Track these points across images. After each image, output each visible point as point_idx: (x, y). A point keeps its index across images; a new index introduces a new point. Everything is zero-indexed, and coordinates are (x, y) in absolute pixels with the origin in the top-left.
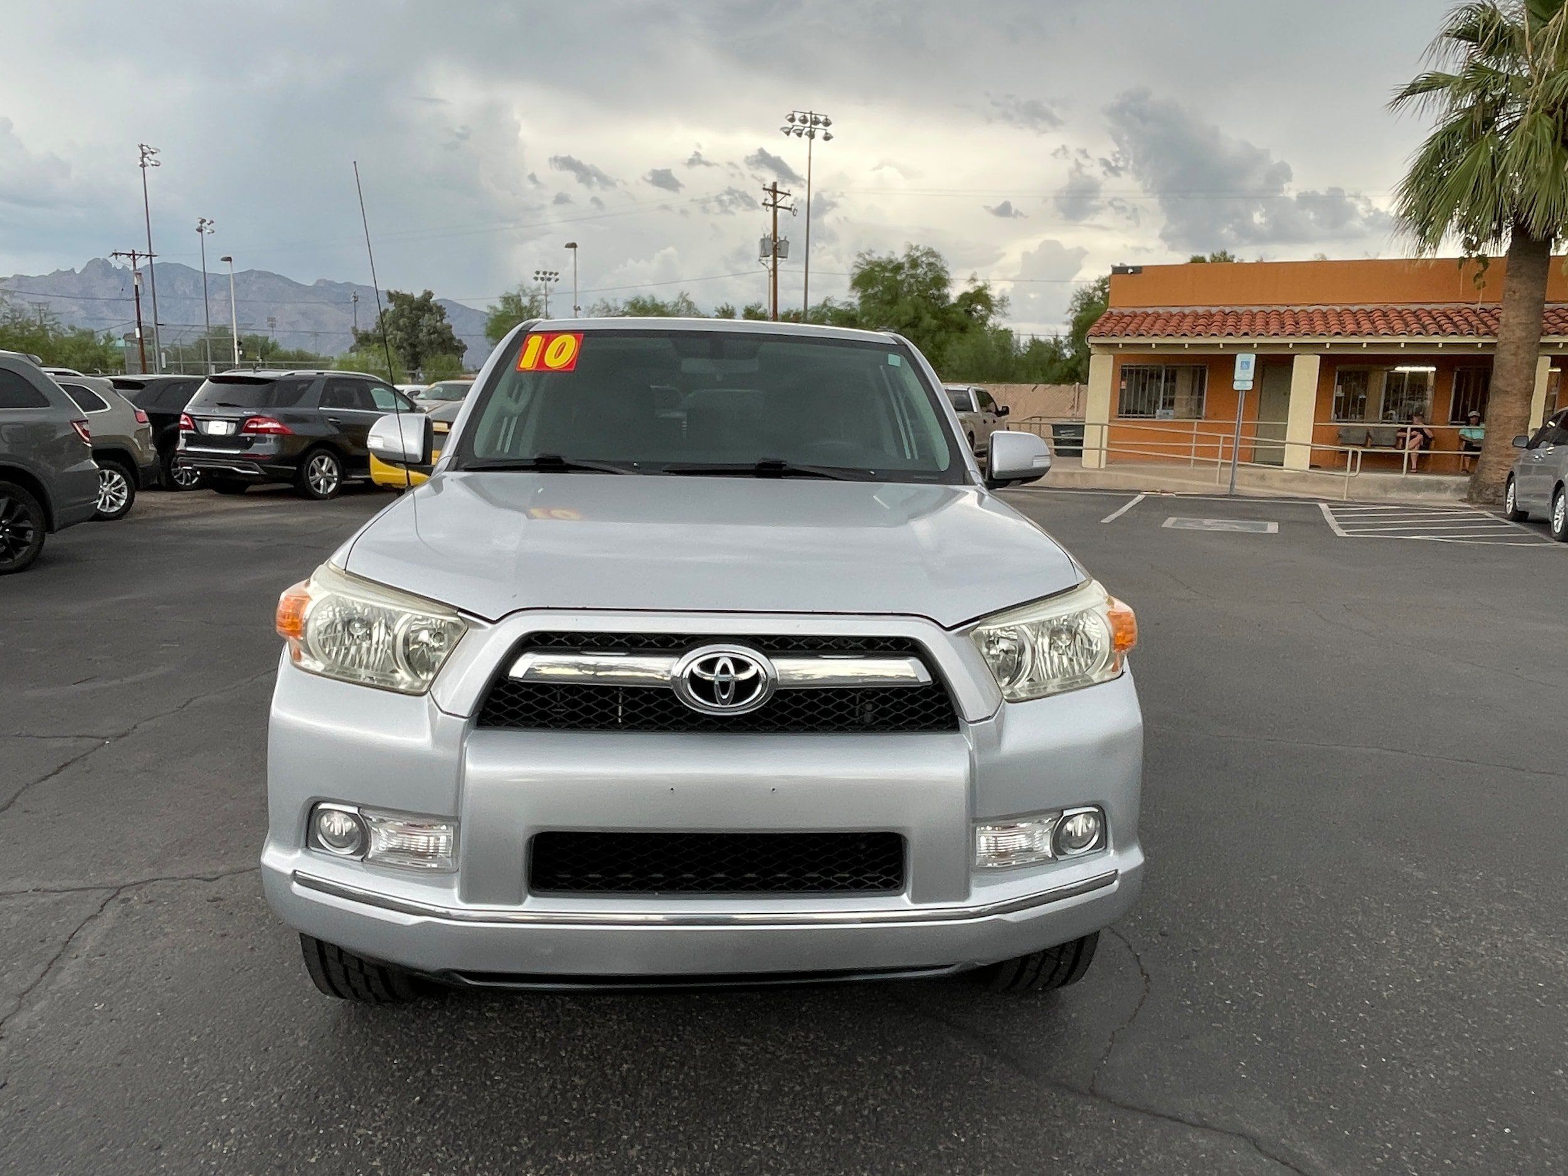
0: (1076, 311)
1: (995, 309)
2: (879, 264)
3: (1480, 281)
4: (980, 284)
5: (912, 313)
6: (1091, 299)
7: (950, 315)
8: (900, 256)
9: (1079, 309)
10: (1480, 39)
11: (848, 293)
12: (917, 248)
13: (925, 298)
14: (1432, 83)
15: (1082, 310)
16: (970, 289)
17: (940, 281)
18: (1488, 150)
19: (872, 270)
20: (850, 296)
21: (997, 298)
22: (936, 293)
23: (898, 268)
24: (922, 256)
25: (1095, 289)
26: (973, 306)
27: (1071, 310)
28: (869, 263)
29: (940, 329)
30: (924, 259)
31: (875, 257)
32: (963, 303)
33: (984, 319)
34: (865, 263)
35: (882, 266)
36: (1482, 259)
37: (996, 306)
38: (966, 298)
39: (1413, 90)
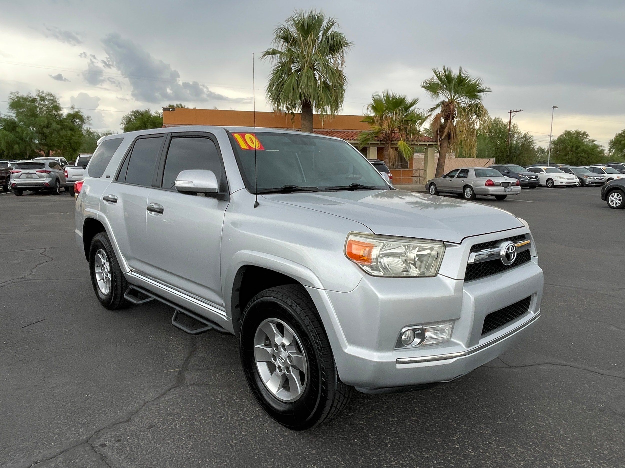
0: (124, 124)
1: (85, 121)
2: (23, 98)
3: (293, 121)
4: (77, 110)
5: (46, 122)
6: (130, 119)
7: (64, 123)
8: (34, 95)
9: (125, 123)
10: (289, 40)
11: (7, 111)
12: (43, 92)
13: (51, 115)
14: (274, 52)
15: (127, 124)
16: (72, 112)
17: (57, 108)
18: (295, 78)
19: (19, 100)
20: (8, 112)
21: (85, 117)
22: (56, 113)
23: (34, 100)
24: (46, 96)
25: (131, 115)
26: (74, 120)
27: (122, 123)
28: (17, 97)
29: (62, 129)
30: (47, 97)
31: (20, 95)
32: (69, 118)
33: (80, 126)
34: (15, 97)
35: (25, 99)
36: (292, 113)
37: (85, 120)
38: (69, 115)
39: (268, 53)
